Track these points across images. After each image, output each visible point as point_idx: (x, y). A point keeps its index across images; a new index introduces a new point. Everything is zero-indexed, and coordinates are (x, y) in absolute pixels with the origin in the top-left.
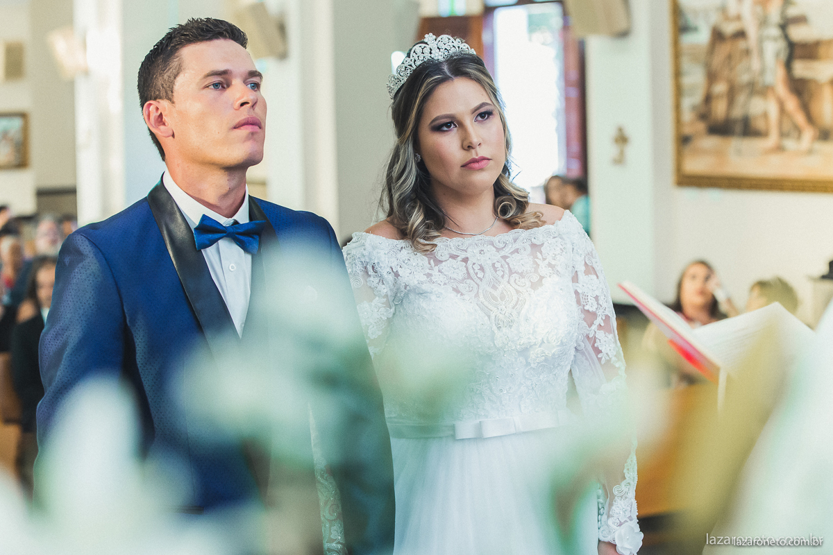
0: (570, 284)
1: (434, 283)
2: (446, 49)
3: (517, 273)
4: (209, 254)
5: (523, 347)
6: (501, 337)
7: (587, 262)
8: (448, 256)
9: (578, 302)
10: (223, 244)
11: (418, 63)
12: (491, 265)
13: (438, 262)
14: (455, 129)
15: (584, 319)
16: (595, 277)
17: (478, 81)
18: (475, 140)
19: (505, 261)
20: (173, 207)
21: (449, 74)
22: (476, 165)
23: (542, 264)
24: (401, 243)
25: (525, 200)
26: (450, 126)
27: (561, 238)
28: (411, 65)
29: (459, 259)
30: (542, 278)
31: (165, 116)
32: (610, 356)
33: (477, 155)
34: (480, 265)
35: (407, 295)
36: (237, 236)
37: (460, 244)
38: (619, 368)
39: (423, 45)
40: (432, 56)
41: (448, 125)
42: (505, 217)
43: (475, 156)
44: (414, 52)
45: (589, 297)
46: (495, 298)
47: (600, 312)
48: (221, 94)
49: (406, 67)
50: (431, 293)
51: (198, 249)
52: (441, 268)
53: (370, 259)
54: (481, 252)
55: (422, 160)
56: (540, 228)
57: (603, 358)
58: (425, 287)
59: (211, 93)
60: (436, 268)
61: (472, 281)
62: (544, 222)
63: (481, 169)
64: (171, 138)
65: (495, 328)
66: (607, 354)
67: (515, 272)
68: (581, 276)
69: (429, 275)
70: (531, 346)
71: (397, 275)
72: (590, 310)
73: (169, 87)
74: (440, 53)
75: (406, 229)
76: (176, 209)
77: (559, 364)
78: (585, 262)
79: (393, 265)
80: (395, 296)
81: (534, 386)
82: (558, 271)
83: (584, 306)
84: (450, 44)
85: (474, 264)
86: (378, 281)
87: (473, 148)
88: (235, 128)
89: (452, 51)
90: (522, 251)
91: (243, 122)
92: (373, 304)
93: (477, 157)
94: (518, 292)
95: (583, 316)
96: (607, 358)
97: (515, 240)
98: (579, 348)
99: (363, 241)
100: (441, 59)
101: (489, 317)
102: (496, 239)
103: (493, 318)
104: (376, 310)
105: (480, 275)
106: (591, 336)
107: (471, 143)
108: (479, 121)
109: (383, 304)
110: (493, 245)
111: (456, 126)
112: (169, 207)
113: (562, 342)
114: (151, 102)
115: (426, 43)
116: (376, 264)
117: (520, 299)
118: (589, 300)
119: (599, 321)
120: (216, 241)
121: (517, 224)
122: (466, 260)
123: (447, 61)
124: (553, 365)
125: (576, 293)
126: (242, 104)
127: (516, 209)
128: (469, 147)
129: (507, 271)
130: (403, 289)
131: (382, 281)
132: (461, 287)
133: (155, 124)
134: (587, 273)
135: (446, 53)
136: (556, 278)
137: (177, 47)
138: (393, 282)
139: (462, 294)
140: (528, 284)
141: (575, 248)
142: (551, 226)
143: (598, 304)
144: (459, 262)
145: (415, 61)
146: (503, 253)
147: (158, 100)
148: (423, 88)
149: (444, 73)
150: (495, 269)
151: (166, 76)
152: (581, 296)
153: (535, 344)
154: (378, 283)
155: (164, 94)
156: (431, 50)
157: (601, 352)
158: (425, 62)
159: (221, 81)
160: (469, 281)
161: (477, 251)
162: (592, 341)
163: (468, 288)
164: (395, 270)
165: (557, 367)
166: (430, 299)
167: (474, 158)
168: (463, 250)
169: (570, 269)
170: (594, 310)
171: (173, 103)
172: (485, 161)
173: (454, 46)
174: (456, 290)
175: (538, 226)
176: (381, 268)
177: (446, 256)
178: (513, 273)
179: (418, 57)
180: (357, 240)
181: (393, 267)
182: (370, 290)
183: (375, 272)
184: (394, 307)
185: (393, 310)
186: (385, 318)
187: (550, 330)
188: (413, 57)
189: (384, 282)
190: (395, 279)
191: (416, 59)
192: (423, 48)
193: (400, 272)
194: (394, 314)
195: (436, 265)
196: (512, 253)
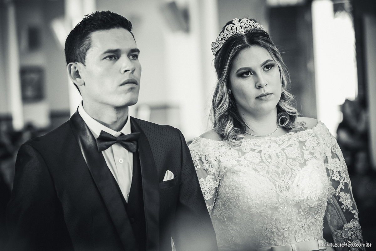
0: (323, 164)
1: (241, 165)
2: (245, 27)
3: (292, 158)
4: (107, 154)
5: (296, 202)
6: (282, 197)
7: (333, 151)
8: (250, 150)
9: (328, 175)
10: (115, 147)
11: (229, 36)
12: (275, 154)
13: (244, 153)
14: (251, 75)
15: (332, 185)
16: (338, 160)
17: (265, 47)
18: (263, 82)
19: (284, 151)
20: (84, 127)
21: (247, 43)
22: (264, 98)
23: (306, 153)
24: (222, 143)
25: (295, 115)
26: (248, 74)
27: (317, 137)
28: (225, 37)
29: (256, 151)
30: (306, 161)
31: (80, 72)
32: (349, 207)
33: (264, 92)
34: (269, 155)
35: (225, 173)
36: (123, 142)
37: (257, 143)
38: (354, 214)
39: (232, 25)
40: (238, 31)
41: (247, 73)
42: (284, 125)
43: (263, 93)
44: (227, 29)
45: (335, 172)
46: (278, 174)
47: (341, 181)
48: (114, 63)
49: (222, 38)
50: (240, 172)
51: (99, 151)
52: (245, 157)
53: (204, 153)
54: (269, 147)
55: (232, 93)
56: (304, 131)
57: (345, 208)
58: (236, 168)
59: (107, 62)
60: (243, 157)
61: (264, 164)
62: (306, 128)
63: (267, 100)
64: (84, 85)
65: (278, 191)
66: (347, 205)
67: (290, 158)
68: (330, 160)
69: (238, 161)
70: (301, 202)
71: (220, 161)
72: (336, 179)
73: (83, 56)
74: (242, 30)
75: (223, 134)
76: (86, 127)
77: (317, 212)
78: (332, 151)
79: (217, 156)
80: (219, 174)
81: (303, 225)
82: (315, 156)
83: (332, 177)
84: (248, 24)
85: (265, 154)
87: (262, 88)
88: (122, 85)
89: (250, 28)
90: (294, 145)
91: (127, 81)
92: (207, 180)
93: (264, 93)
94: (292, 170)
95: (331, 183)
96: (347, 208)
97: (289, 139)
98: (329, 202)
99: (199, 142)
100: (243, 33)
101: (275, 185)
102: (278, 139)
103: (277, 185)
104: (209, 183)
105: (269, 160)
106: (337, 195)
107: (261, 85)
108: (266, 71)
109: (212, 179)
110: (276, 142)
111: (252, 74)
112: (82, 126)
113: (319, 199)
114: (72, 63)
115: (234, 24)
116: (207, 155)
117: (293, 173)
118: (335, 173)
119: (341, 186)
120: (110, 145)
121: (290, 129)
122: (260, 152)
123: (246, 35)
124: (314, 213)
125: (327, 169)
126: (126, 71)
127: (290, 120)
128: (259, 87)
129: (285, 157)
130: (223, 170)
131: (211, 165)
132: (258, 168)
133: (74, 78)
134: (333, 157)
135: (246, 30)
136: (314, 161)
137: (89, 32)
138: (218, 166)
139: (258, 172)
140: (298, 164)
141: (325, 143)
142: (310, 130)
143: (340, 176)
144: (256, 153)
145: (227, 34)
146: (282, 147)
147: (76, 62)
148: (232, 52)
149: (244, 43)
150: (278, 157)
151: (81, 49)
152: (330, 171)
153: (303, 200)
154: (209, 167)
155: (80, 59)
156: (237, 28)
157: (343, 204)
158: (233, 35)
159: (114, 55)
160: (262, 164)
161: (267, 146)
162: (338, 197)
163: (262, 168)
164: (218, 159)
165: (316, 214)
166: (239, 175)
167: (262, 94)
168: (258, 146)
169: (323, 155)
170: (338, 179)
171: (85, 66)
172: (269, 96)
173: (250, 25)
174: (255, 170)
175: (302, 130)
176: (210, 157)
177: (249, 150)
178: (289, 159)
179: (229, 32)
180: (195, 142)
181: (217, 157)
182: (204, 171)
183: (207, 160)
184: (219, 181)
185: (218, 183)
186: (214, 187)
187: (312, 191)
188: (226, 32)
189: (212, 166)
190: (219, 164)
191: (228, 33)
192: (232, 27)
193: (221, 160)
194: (219, 185)
195: (242, 155)
196: (288, 147)
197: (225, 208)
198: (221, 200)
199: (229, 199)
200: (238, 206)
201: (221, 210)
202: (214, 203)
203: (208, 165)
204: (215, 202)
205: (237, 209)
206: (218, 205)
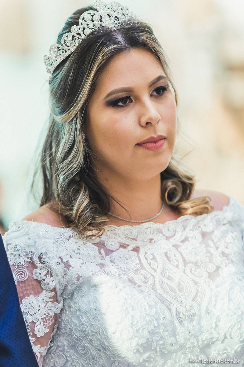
2: (116, 17)
3: (192, 262)
5: (206, 342)
6: (183, 332)
8: (119, 245)
11: (88, 31)
12: (163, 254)
13: (109, 252)
19: (178, 250)
21: (124, 43)
23: (216, 253)
24: (68, 232)
26: (126, 101)
28: (79, 34)
29: (130, 248)
30: (218, 268)
34: (153, 255)
35: (79, 287)
37: (129, 232)
39: (92, 12)
41: (124, 100)
42: (173, 203)
43: (153, 135)
44: (83, 19)
46: (173, 290)
49: (73, 37)
52: (112, 258)
53: (37, 249)
54: (151, 240)
56: (209, 215)
60: (108, 259)
61: (146, 272)
65: (177, 323)
67: (190, 262)
69: (102, 265)
70: (213, 343)
71: (67, 265)
74: (111, 21)
75: (71, 216)
79: (62, 255)
80: (65, 289)
84: (119, 11)
85: (146, 253)
86: (45, 272)
87: (151, 125)
89: (123, 19)
90: (193, 239)
92: (40, 298)
93: (155, 136)
94: (196, 283)
97: (184, 228)
101: (170, 309)
102: (164, 227)
103: (174, 311)
104: (43, 305)
105: (154, 265)
107: (150, 119)
108: (155, 96)
109: (50, 298)
111: (132, 101)
115: (96, 10)
116: (44, 254)
117: (200, 290)
122: (137, 249)
123: (118, 30)
127: (182, 193)
128: (147, 123)
129: (181, 261)
130: (75, 281)
131: (50, 273)
132: (137, 278)
135: (117, 22)
138: (63, 274)
139: (139, 286)
140: (205, 275)
145: (84, 29)
146: (173, 241)
149: (118, 43)
150: (169, 258)
153: (217, 340)
154: (46, 275)
156: (101, 17)
158: (95, 31)
161: (147, 239)
163: (143, 279)
164: (65, 261)
167: (152, 138)
168: (133, 239)
173: (124, 14)
174: (133, 282)
175: (207, 212)
176: (49, 258)
177: (116, 246)
178: (188, 263)
179: (88, 25)
180: (18, 229)
181: (62, 258)
182: (36, 284)
183: (42, 263)
184: (62, 302)
185: (60, 305)
186: (52, 314)
187: (234, 324)
188: (82, 24)
189: (53, 274)
190: (65, 271)
191: (86, 26)
192: (92, 16)
193: (72, 262)
194: (62, 310)
195: (107, 254)
196: (183, 242)
197: (77, 351)
198: (67, 337)
199: (87, 335)
200: (105, 349)
201: (66, 356)
202: (49, 343)
203: (44, 272)
204: (51, 342)
205: (102, 354)
206: (58, 347)
